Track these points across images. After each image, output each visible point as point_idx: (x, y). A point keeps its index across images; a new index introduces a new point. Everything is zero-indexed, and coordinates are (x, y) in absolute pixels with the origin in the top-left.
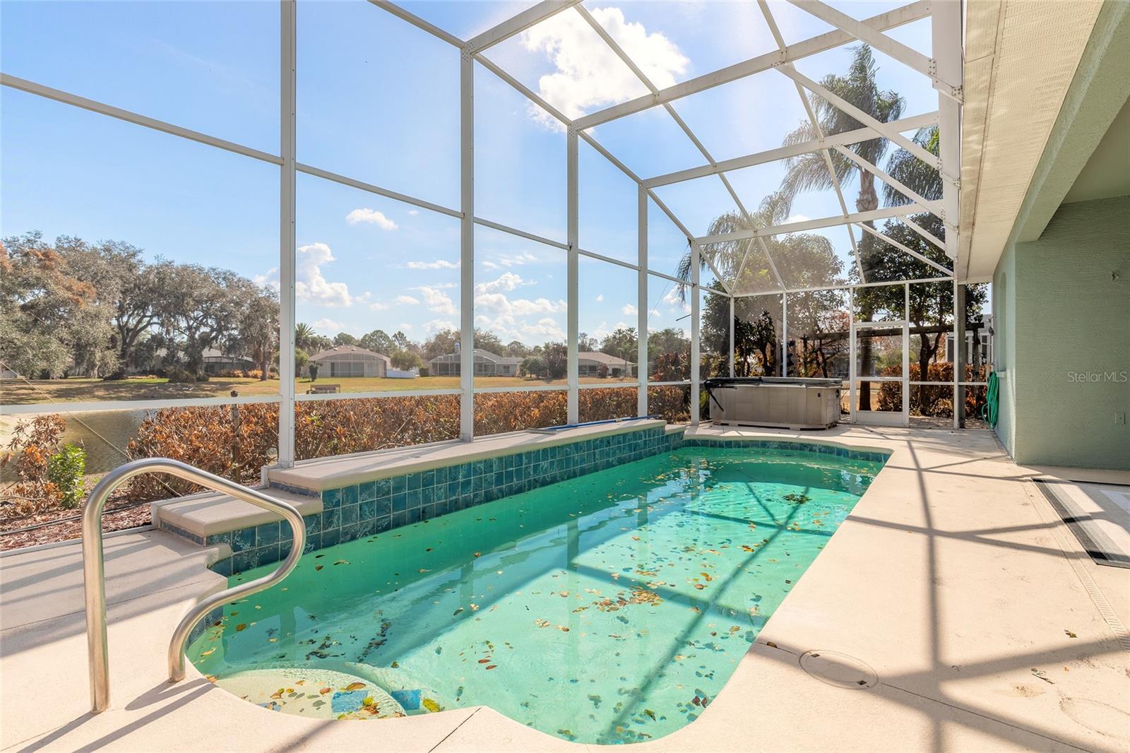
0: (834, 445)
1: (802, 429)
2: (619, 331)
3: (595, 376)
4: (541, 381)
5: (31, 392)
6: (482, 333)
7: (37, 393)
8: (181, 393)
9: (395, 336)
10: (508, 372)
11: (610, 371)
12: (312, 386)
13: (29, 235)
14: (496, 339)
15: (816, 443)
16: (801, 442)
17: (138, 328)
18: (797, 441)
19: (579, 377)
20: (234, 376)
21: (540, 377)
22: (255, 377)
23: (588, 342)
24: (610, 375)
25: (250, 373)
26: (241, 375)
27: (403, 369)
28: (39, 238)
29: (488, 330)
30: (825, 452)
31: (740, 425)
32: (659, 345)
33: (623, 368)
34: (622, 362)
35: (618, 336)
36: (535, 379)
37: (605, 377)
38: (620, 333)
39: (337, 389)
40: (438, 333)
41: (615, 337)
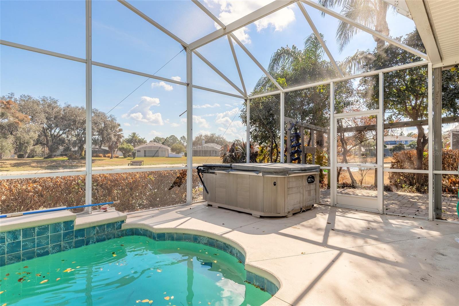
5: (3, 164)
7: (5, 165)
8: (70, 164)
9: (181, 138)
12: (131, 161)
13: (9, 95)
17: (58, 135)
20: (99, 157)
22: (109, 157)
25: (107, 155)
26: (102, 156)
27: (177, 153)
28: (14, 96)
31: (219, 207)
39: (142, 162)
40: (196, 136)
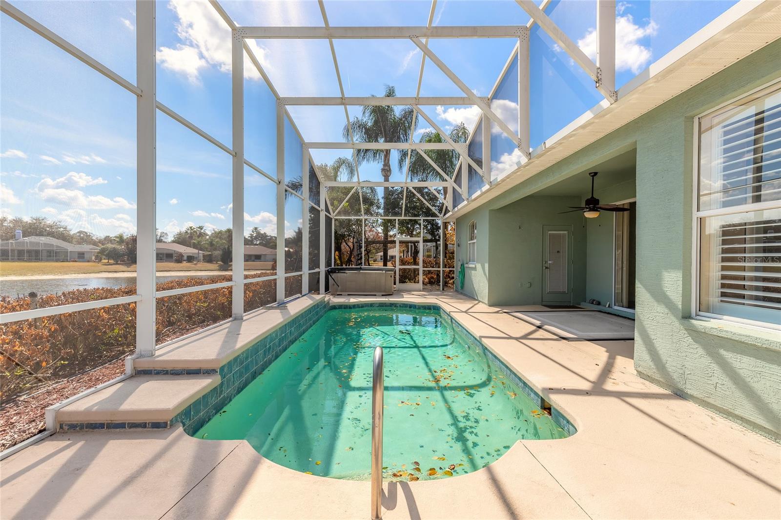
0: (407, 303)
1: (383, 295)
2: (191, 228)
3: (172, 262)
4: (121, 266)
6: (48, 222)
10: (84, 258)
11: (185, 258)
14: (65, 228)
15: (398, 302)
16: (390, 302)
18: (388, 302)
19: (157, 262)
21: (119, 262)
23: (159, 234)
24: (184, 261)
29: (55, 219)
30: (403, 307)
31: (348, 295)
32: (223, 239)
33: (195, 256)
34: (196, 251)
35: (189, 232)
36: (114, 264)
37: (181, 262)
38: (192, 229)
41: (186, 232)
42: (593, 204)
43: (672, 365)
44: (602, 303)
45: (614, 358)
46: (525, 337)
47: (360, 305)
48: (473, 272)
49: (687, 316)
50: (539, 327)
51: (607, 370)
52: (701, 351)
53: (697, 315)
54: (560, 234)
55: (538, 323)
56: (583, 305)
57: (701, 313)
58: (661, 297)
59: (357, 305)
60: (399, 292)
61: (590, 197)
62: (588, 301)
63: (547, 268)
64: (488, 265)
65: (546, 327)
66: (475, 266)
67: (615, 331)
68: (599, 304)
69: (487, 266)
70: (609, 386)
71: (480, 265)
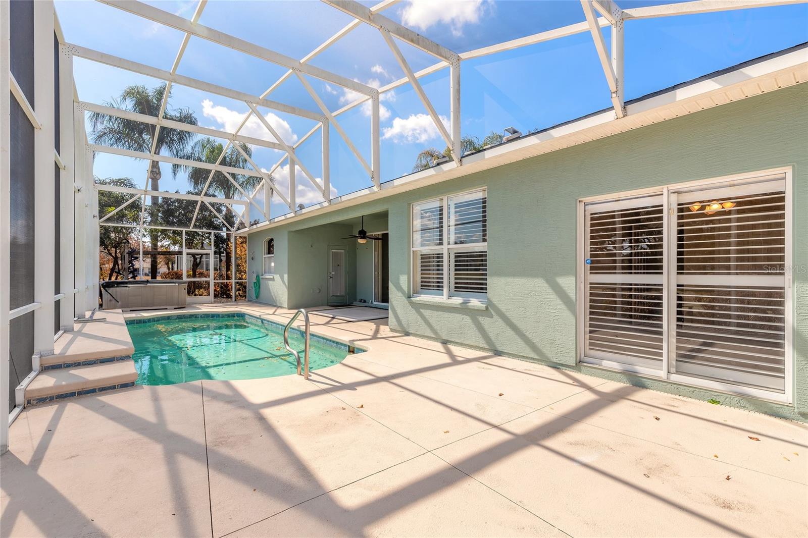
1: (175, 309)
42: (363, 234)
43: (404, 322)
44: (367, 301)
45: (379, 327)
46: (328, 323)
47: (156, 319)
48: (270, 283)
49: (409, 297)
50: (333, 318)
51: (377, 331)
52: (414, 312)
53: (413, 296)
54: (338, 252)
55: (331, 316)
56: (355, 303)
57: (414, 295)
58: (399, 288)
59: (153, 318)
60: (190, 305)
61: (361, 229)
62: (358, 300)
63: (331, 277)
64: (287, 275)
65: (337, 317)
66: (273, 277)
67: (377, 315)
68: (365, 301)
69: (286, 277)
70: (379, 336)
71: (278, 276)
